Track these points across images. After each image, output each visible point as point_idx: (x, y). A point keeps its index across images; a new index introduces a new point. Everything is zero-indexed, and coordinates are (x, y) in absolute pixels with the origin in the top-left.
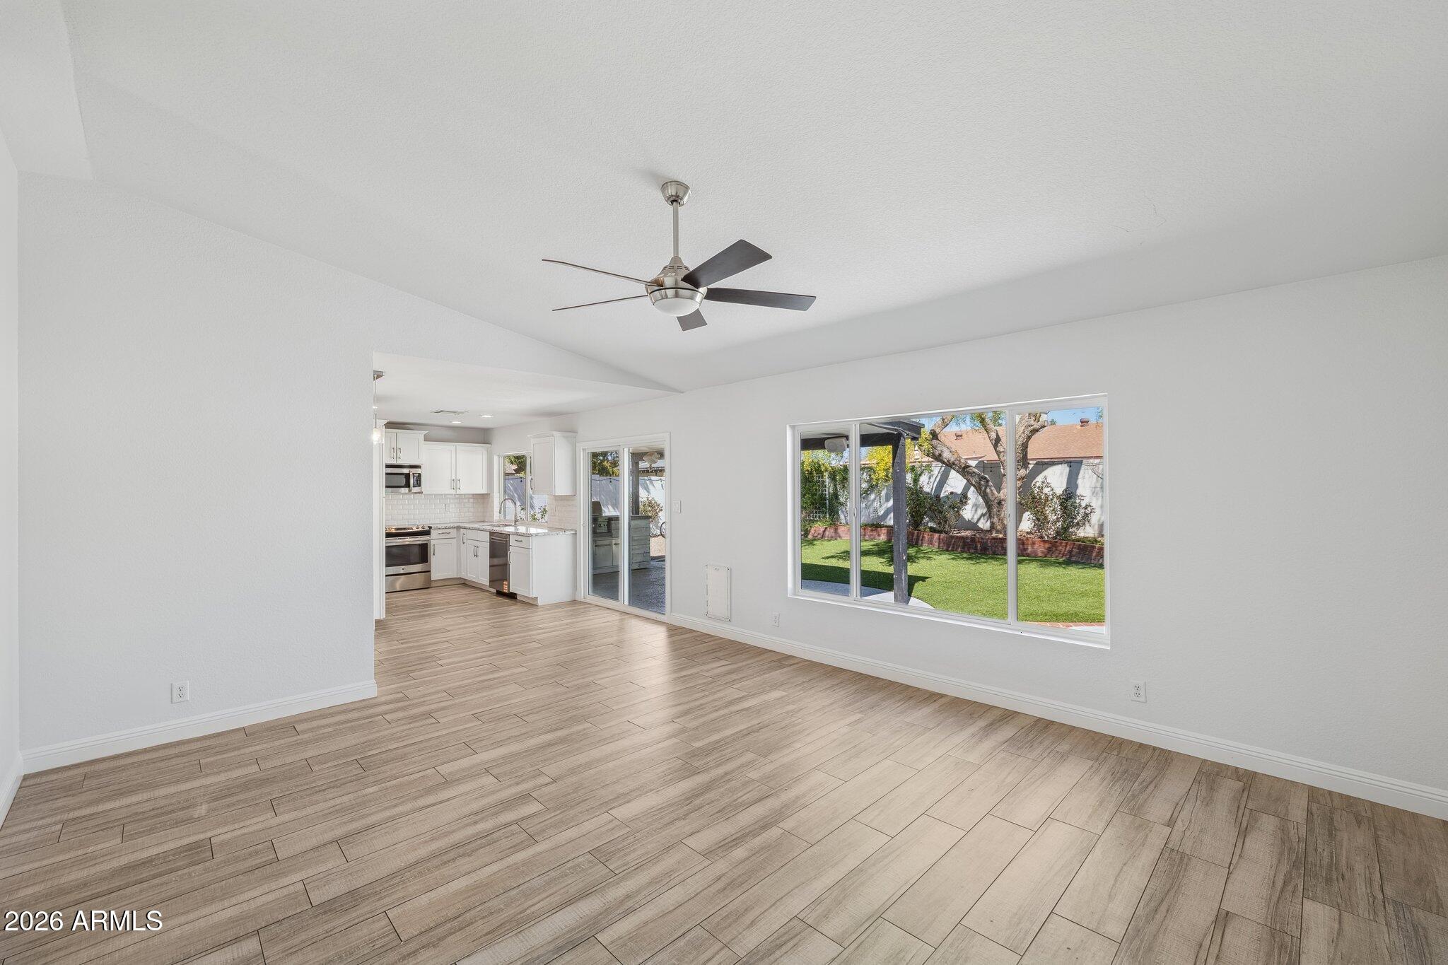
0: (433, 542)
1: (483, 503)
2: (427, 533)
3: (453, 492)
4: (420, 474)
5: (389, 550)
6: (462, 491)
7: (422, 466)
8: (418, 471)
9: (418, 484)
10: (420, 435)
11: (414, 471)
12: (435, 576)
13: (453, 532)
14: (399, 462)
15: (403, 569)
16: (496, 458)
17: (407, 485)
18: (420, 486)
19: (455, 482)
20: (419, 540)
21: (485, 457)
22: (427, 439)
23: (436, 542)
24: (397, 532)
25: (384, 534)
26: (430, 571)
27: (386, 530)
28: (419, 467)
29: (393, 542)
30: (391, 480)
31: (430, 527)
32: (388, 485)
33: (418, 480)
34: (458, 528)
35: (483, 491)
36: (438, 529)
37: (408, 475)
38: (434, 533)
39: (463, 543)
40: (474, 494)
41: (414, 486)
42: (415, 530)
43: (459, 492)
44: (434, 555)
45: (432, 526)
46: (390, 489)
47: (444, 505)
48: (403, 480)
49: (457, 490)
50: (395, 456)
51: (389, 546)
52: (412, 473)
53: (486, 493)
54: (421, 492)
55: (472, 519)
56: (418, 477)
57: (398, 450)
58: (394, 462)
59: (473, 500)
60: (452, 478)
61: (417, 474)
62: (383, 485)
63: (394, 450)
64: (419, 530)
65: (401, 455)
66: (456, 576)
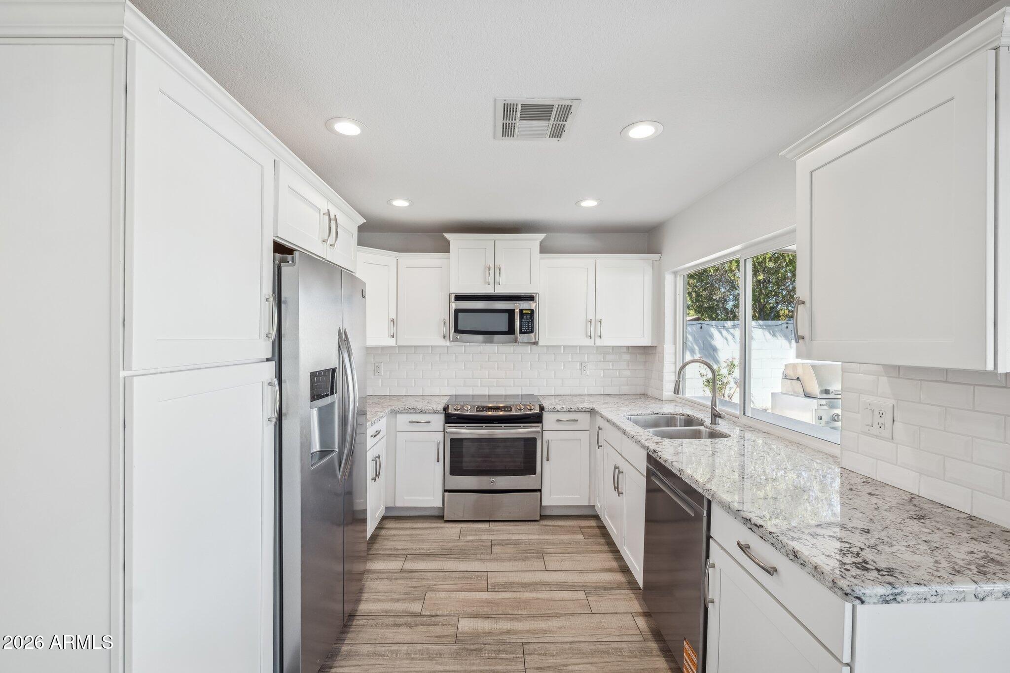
0: (547, 436)
1: (645, 362)
2: (536, 418)
3: (589, 342)
4: (532, 311)
5: (456, 444)
6: (608, 341)
7: (537, 299)
8: (532, 306)
9: (528, 327)
10: (533, 241)
11: (518, 306)
12: (550, 498)
13: (584, 418)
14: (500, 290)
15: (493, 482)
16: (669, 278)
17: (511, 331)
18: (531, 331)
19: (594, 324)
20: (522, 431)
21: (649, 277)
22: (544, 249)
23: (552, 434)
24: (468, 413)
25: (442, 417)
26: (540, 490)
27: (446, 409)
28: (531, 298)
29: (465, 432)
30: (466, 321)
31: (542, 408)
32: (457, 331)
33: (529, 322)
34: (592, 412)
35: (646, 341)
36: (558, 411)
37: (511, 312)
38: (549, 419)
39: (599, 446)
40: (628, 347)
41: (521, 332)
42: (514, 413)
43: (599, 343)
44: (548, 460)
45: (546, 405)
46: (458, 336)
47: (579, 364)
48: (501, 322)
49: (598, 339)
50: (491, 280)
51: (452, 440)
52: (517, 311)
53: (650, 344)
54: (536, 343)
55: (625, 390)
56: (529, 317)
57: (495, 270)
58: (489, 290)
59: (627, 357)
60: (589, 318)
61: (527, 312)
62: (444, 330)
63: (489, 270)
64: (522, 413)
65: (502, 279)
66: (587, 504)
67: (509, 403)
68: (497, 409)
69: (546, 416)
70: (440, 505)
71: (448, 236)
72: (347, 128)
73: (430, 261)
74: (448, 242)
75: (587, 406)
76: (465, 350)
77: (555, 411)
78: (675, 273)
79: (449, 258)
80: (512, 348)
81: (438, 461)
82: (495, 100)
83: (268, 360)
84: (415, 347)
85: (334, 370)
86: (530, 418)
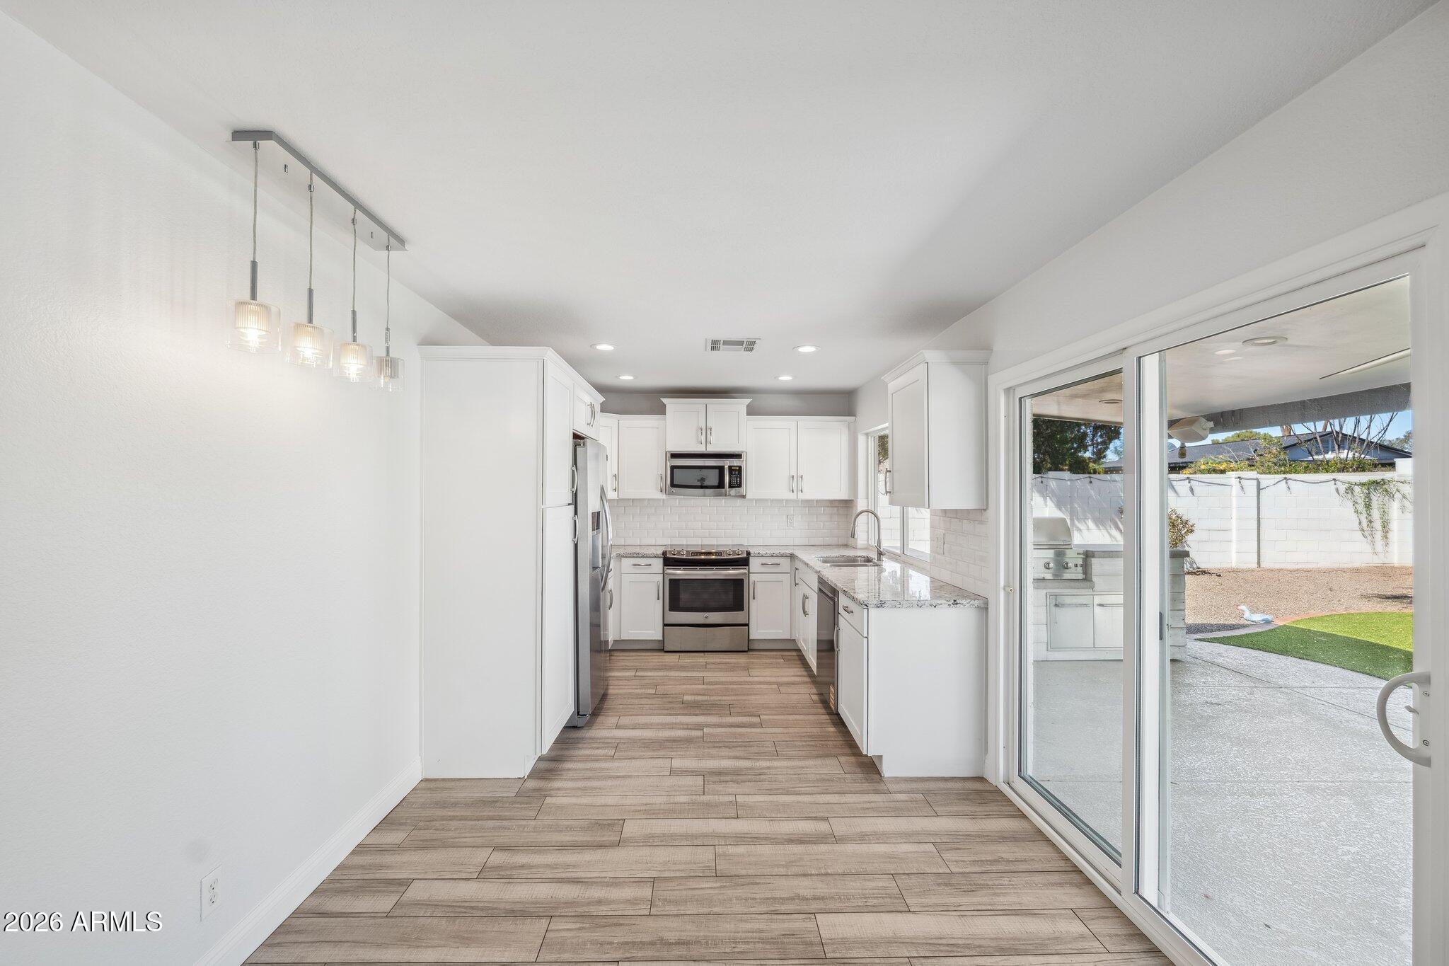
0: (753, 577)
1: (844, 515)
2: (743, 562)
3: (792, 496)
4: (740, 467)
5: (675, 585)
7: (745, 456)
8: (741, 462)
9: (737, 482)
10: (741, 404)
11: (727, 463)
12: (757, 633)
13: (785, 563)
14: (711, 449)
15: (706, 617)
16: (861, 439)
17: (721, 485)
18: (740, 486)
19: (796, 480)
20: (732, 573)
21: (845, 437)
22: (751, 411)
23: (758, 577)
24: (684, 557)
25: (661, 560)
26: (747, 625)
27: (664, 553)
28: (738, 456)
29: (680, 573)
30: (681, 477)
31: (748, 553)
32: (673, 485)
33: (737, 477)
34: (792, 557)
35: (843, 495)
36: (762, 556)
37: (721, 469)
38: (754, 564)
39: (796, 584)
40: (832, 501)
41: (731, 487)
42: (724, 557)
43: (801, 496)
44: (754, 599)
45: (751, 551)
46: (674, 490)
47: (785, 517)
48: (712, 478)
49: (800, 493)
50: (703, 438)
51: (670, 580)
52: (726, 467)
53: (847, 498)
54: (744, 497)
55: (828, 540)
56: (737, 473)
57: (707, 430)
58: (701, 449)
59: (828, 510)
60: (792, 474)
61: (735, 468)
62: (661, 485)
63: (702, 430)
64: (731, 557)
65: (713, 438)
66: (789, 638)
67: (720, 549)
68: (710, 553)
69: (752, 560)
70: (660, 638)
71: (665, 400)
72: (604, 347)
73: (647, 422)
74: (665, 405)
75: (788, 552)
76: (679, 503)
77: (760, 556)
78: (867, 434)
79: (665, 419)
80: (722, 501)
81: (658, 599)
82: (706, 339)
83: (569, 504)
84: (633, 500)
85: (598, 513)
86: (737, 561)
